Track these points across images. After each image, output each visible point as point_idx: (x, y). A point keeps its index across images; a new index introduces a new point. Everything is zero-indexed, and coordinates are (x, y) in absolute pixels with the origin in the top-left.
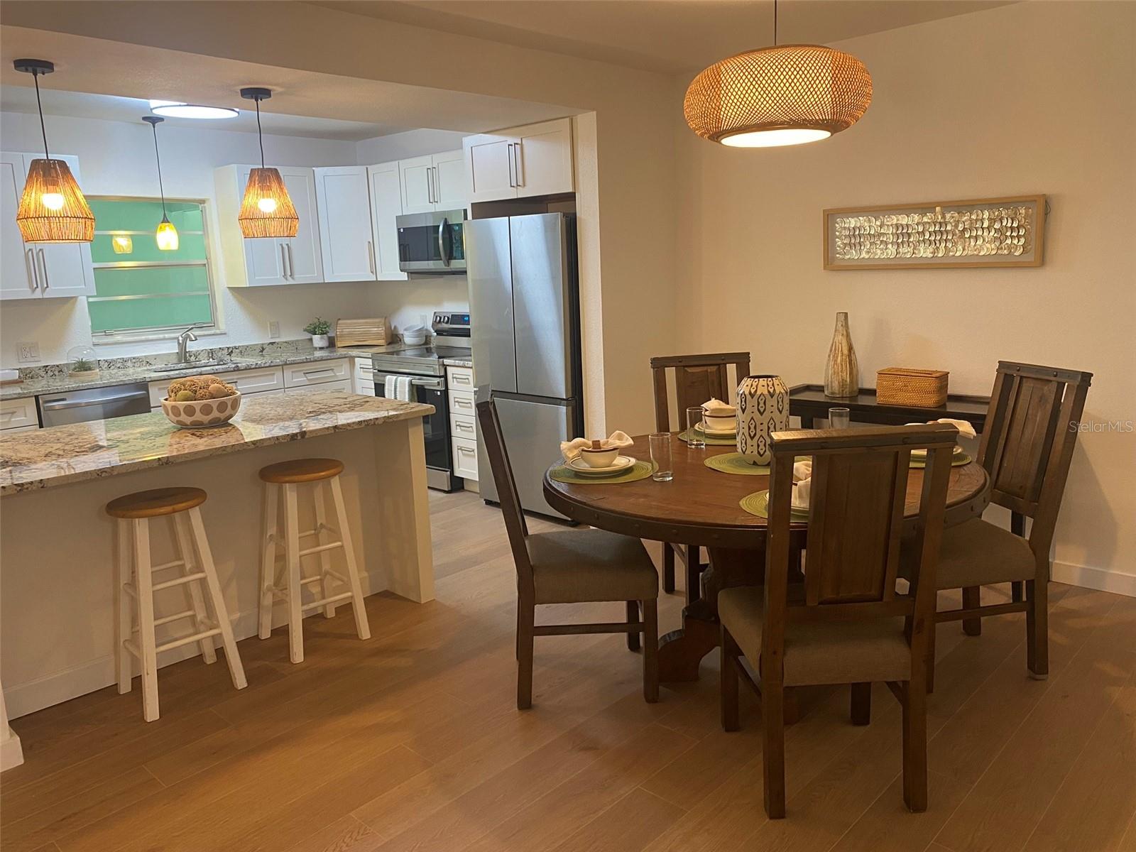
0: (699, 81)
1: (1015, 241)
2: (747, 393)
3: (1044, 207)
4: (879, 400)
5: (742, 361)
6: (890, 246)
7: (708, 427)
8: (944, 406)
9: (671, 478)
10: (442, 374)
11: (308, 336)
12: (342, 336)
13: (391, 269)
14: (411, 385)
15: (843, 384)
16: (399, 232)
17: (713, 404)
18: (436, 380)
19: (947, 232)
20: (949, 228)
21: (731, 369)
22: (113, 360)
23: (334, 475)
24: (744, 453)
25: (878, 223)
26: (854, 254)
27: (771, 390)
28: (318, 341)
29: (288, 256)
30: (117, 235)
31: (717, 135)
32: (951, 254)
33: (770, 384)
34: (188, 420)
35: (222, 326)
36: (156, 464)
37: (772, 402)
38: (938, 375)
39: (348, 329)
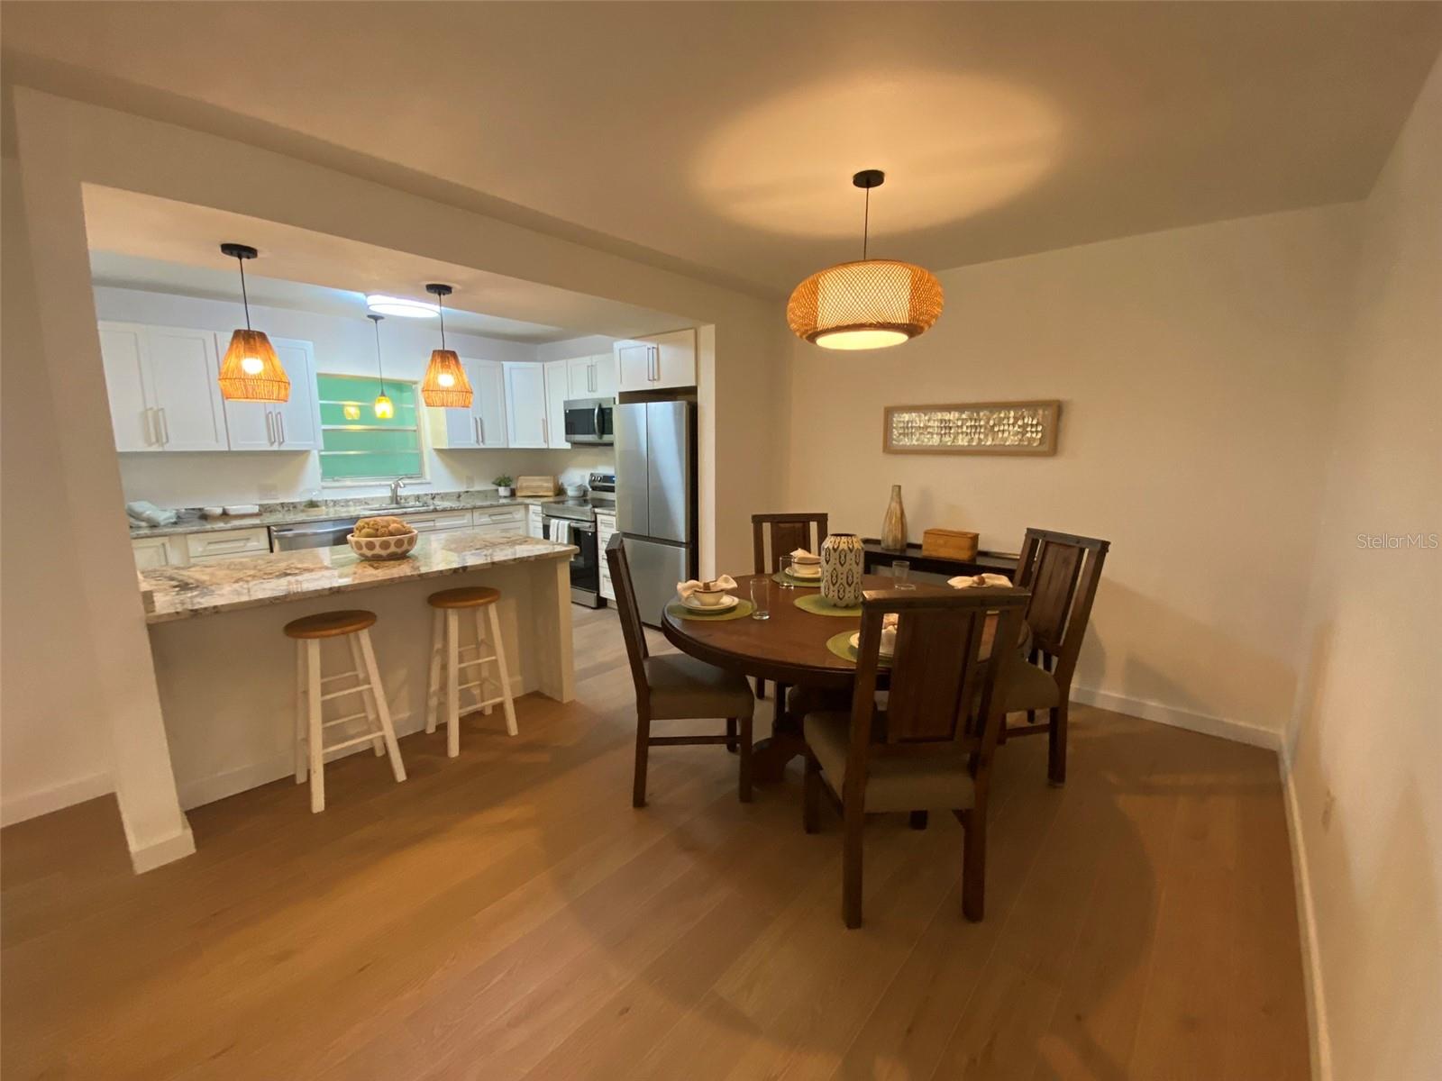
0: (801, 289)
1: (1034, 435)
2: (831, 547)
3: (1057, 411)
4: (924, 553)
5: (822, 519)
6: (935, 436)
7: (796, 571)
8: (974, 560)
9: (767, 617)
10: (593, 519)
11: (494, 487)
12: (522, 488)
13: (559, 440)
14: (570, 527)
15: (895, 540)
16: (566, 413)
17: (799, 553)
18: (588, 524)
19: (981, 427)
20: (982, 423)
21: (813, 526)
22: (339, 501)
23: (491, 602)
24: (827, 596)
25: (927, 418)
26: (906, 442)
27: (851, 547)
28: (503, 491)
29: (480, 424)
30: (350, 406)
31: (813, 336)
32: (983, 443)
33: (850, 542)
34: (369, 553)
35: (428, 477)
36: (327, 593)
37: (851, 556)
38: (969, 536)
39: (527, 483)
